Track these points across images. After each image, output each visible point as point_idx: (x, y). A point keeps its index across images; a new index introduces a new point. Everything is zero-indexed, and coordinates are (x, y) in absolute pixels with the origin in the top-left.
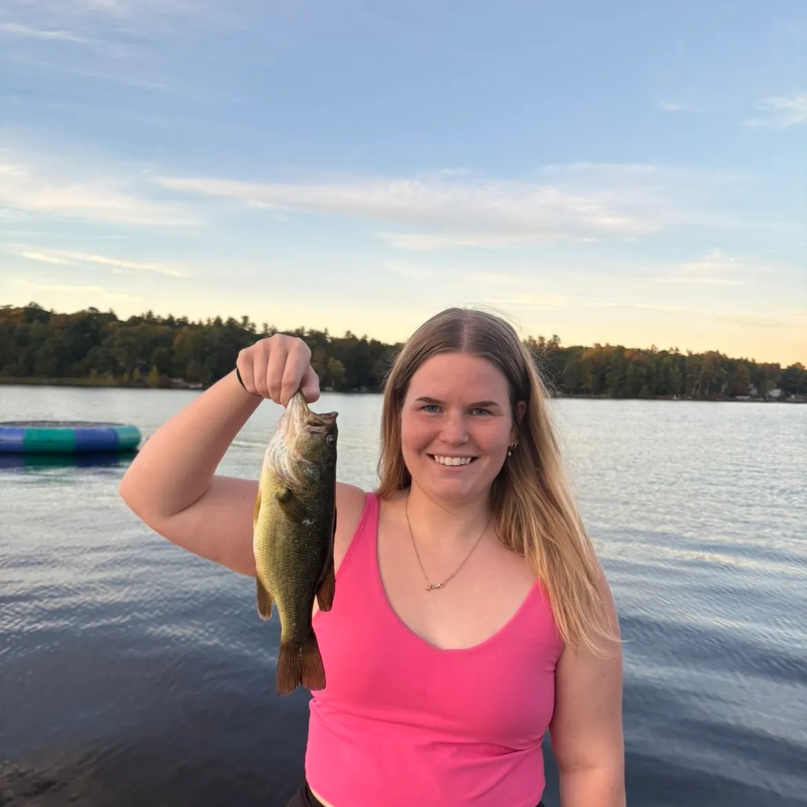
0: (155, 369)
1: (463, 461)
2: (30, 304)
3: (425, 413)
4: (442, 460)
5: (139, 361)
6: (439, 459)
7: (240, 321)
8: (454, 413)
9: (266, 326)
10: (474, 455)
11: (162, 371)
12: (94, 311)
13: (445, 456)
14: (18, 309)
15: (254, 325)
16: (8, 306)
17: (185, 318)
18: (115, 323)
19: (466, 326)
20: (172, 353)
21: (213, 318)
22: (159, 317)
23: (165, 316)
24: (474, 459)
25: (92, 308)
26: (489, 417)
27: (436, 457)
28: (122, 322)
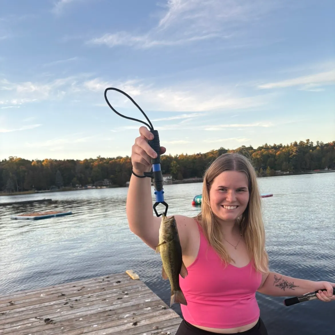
0: (269, 167)
1: (234, 207)
2: (221, 148)
3: (221, 191)
4: (227, 207)
5: (262, 165)
6: (226, 207)
7: (306, 142)
8: (230, 191)
9: (318, 142)
10: (238, 205)
11: (271, 168)
12: (244, 147)
13: (228, 206)
14: (217, 150)
15: (312, 143)
16: (213, 150)
17: (281, 144)
18: (252, 151)
19: (234, 161)
20: (276, 160)
21: (293, 142)
22: (270, 145)
23: (272, 145)
24: (237, 206)
25: (243, 146)
26: (243, 192)
27: (225, 206)
28: (255, 150)
